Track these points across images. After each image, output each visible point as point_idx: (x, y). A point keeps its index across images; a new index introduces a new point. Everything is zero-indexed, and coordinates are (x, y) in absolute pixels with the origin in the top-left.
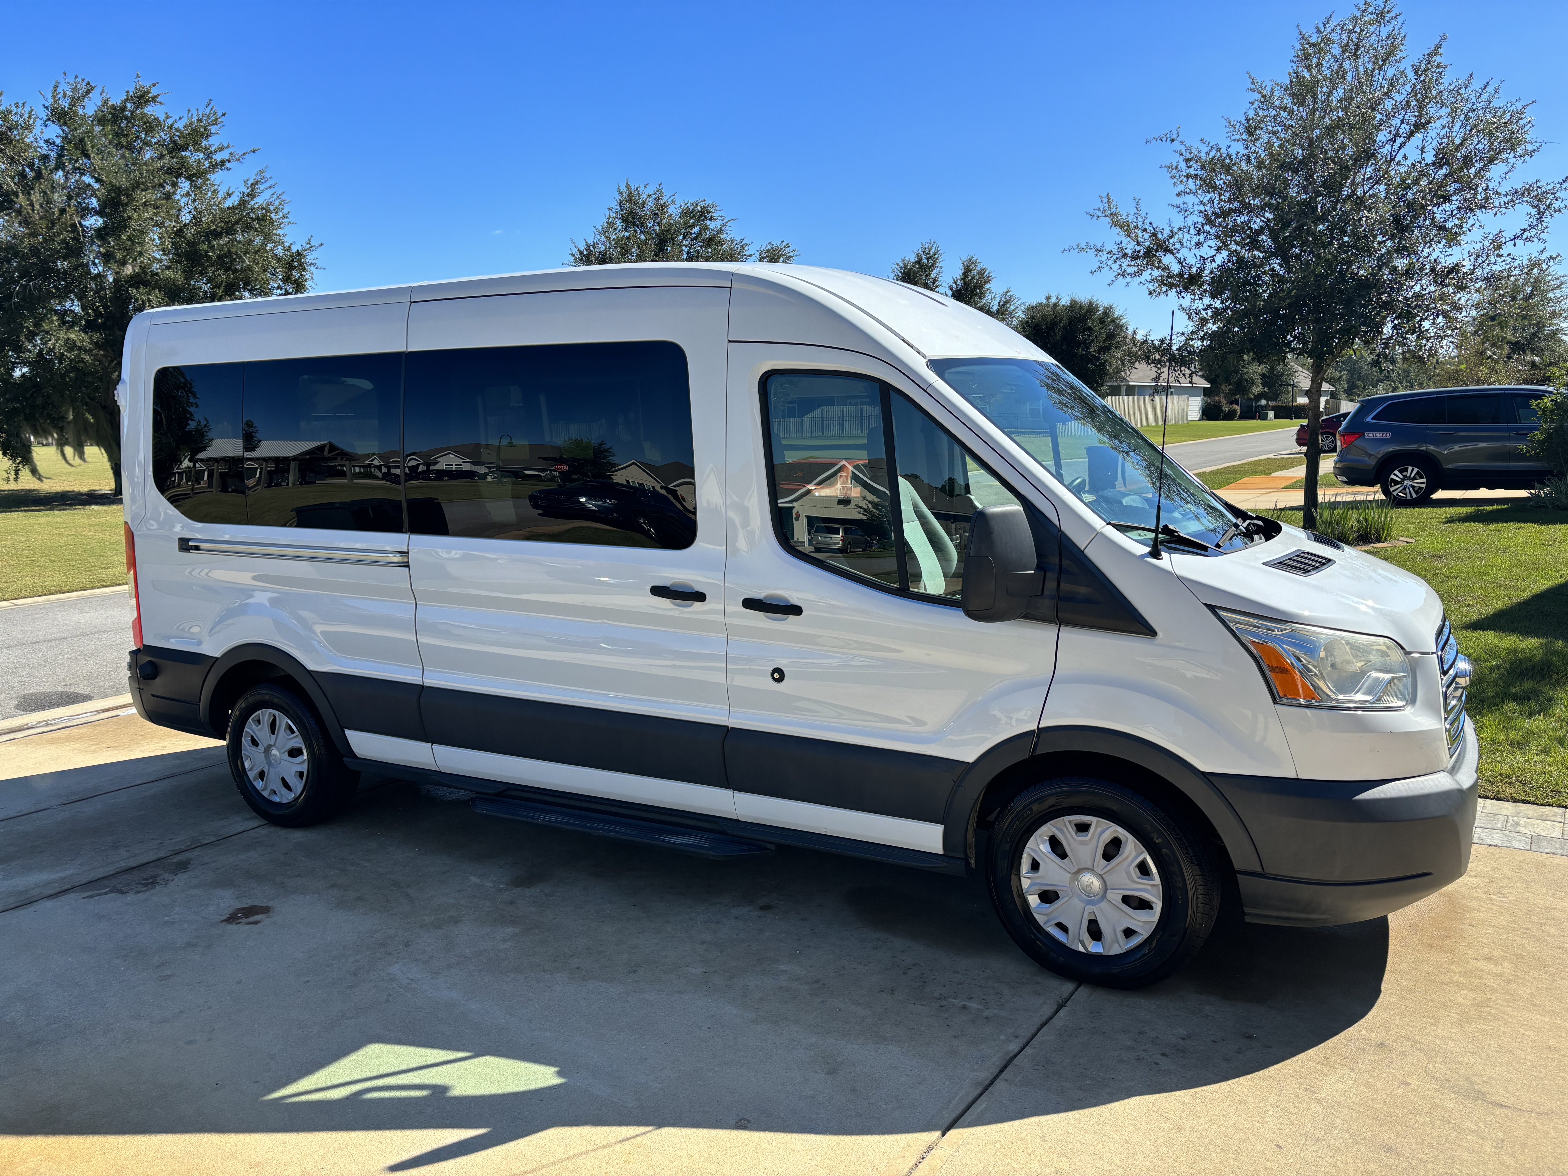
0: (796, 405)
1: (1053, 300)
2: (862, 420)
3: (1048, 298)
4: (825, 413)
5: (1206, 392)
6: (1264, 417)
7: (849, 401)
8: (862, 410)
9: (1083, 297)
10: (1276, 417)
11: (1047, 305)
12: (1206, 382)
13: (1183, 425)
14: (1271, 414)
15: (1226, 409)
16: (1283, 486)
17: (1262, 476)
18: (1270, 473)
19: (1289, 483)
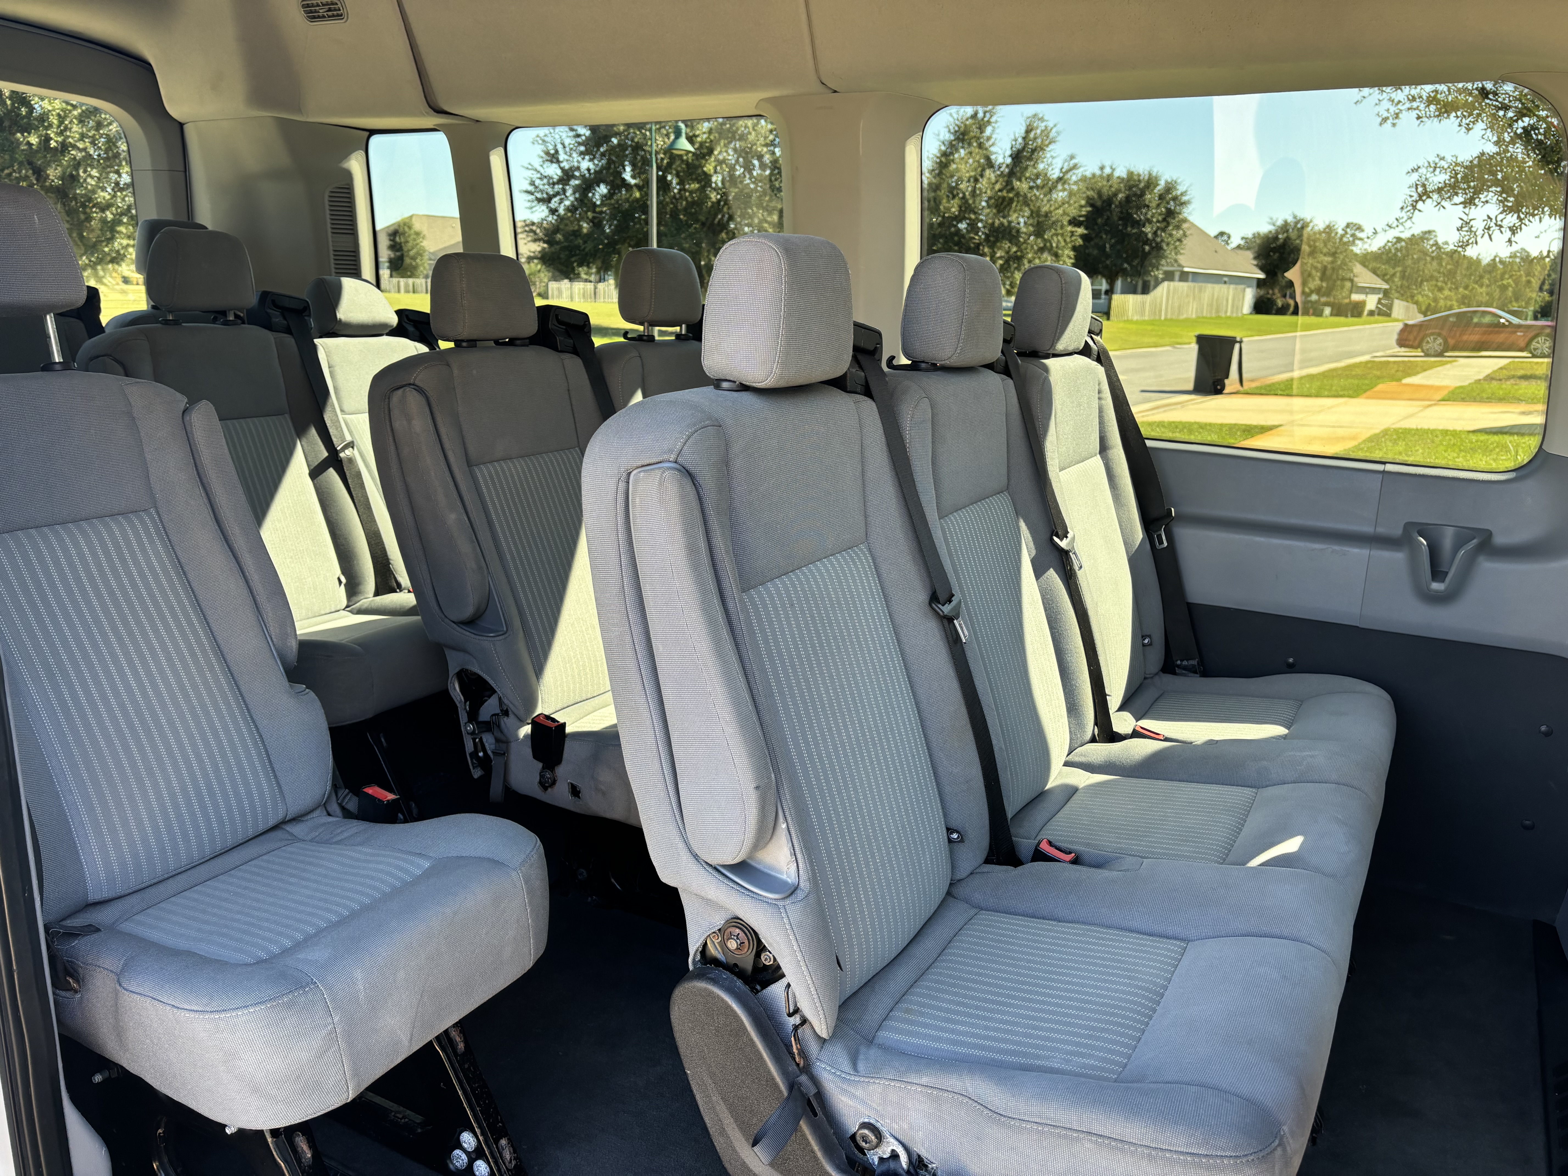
1: (1107, 171)
3: (1102, 168)
5: (1260, 283)
6: (1319, 313)
9: (1142, 168)
10: (1332, 315)
11: (1101, 176)
12: (1260, 272)
13: (1237, 318)
14: (1327, 311)
15: (1280, 303)
16: (1439, 398)
17: (1394, 383)
18: (1400, 380)
19: (1443, 394)
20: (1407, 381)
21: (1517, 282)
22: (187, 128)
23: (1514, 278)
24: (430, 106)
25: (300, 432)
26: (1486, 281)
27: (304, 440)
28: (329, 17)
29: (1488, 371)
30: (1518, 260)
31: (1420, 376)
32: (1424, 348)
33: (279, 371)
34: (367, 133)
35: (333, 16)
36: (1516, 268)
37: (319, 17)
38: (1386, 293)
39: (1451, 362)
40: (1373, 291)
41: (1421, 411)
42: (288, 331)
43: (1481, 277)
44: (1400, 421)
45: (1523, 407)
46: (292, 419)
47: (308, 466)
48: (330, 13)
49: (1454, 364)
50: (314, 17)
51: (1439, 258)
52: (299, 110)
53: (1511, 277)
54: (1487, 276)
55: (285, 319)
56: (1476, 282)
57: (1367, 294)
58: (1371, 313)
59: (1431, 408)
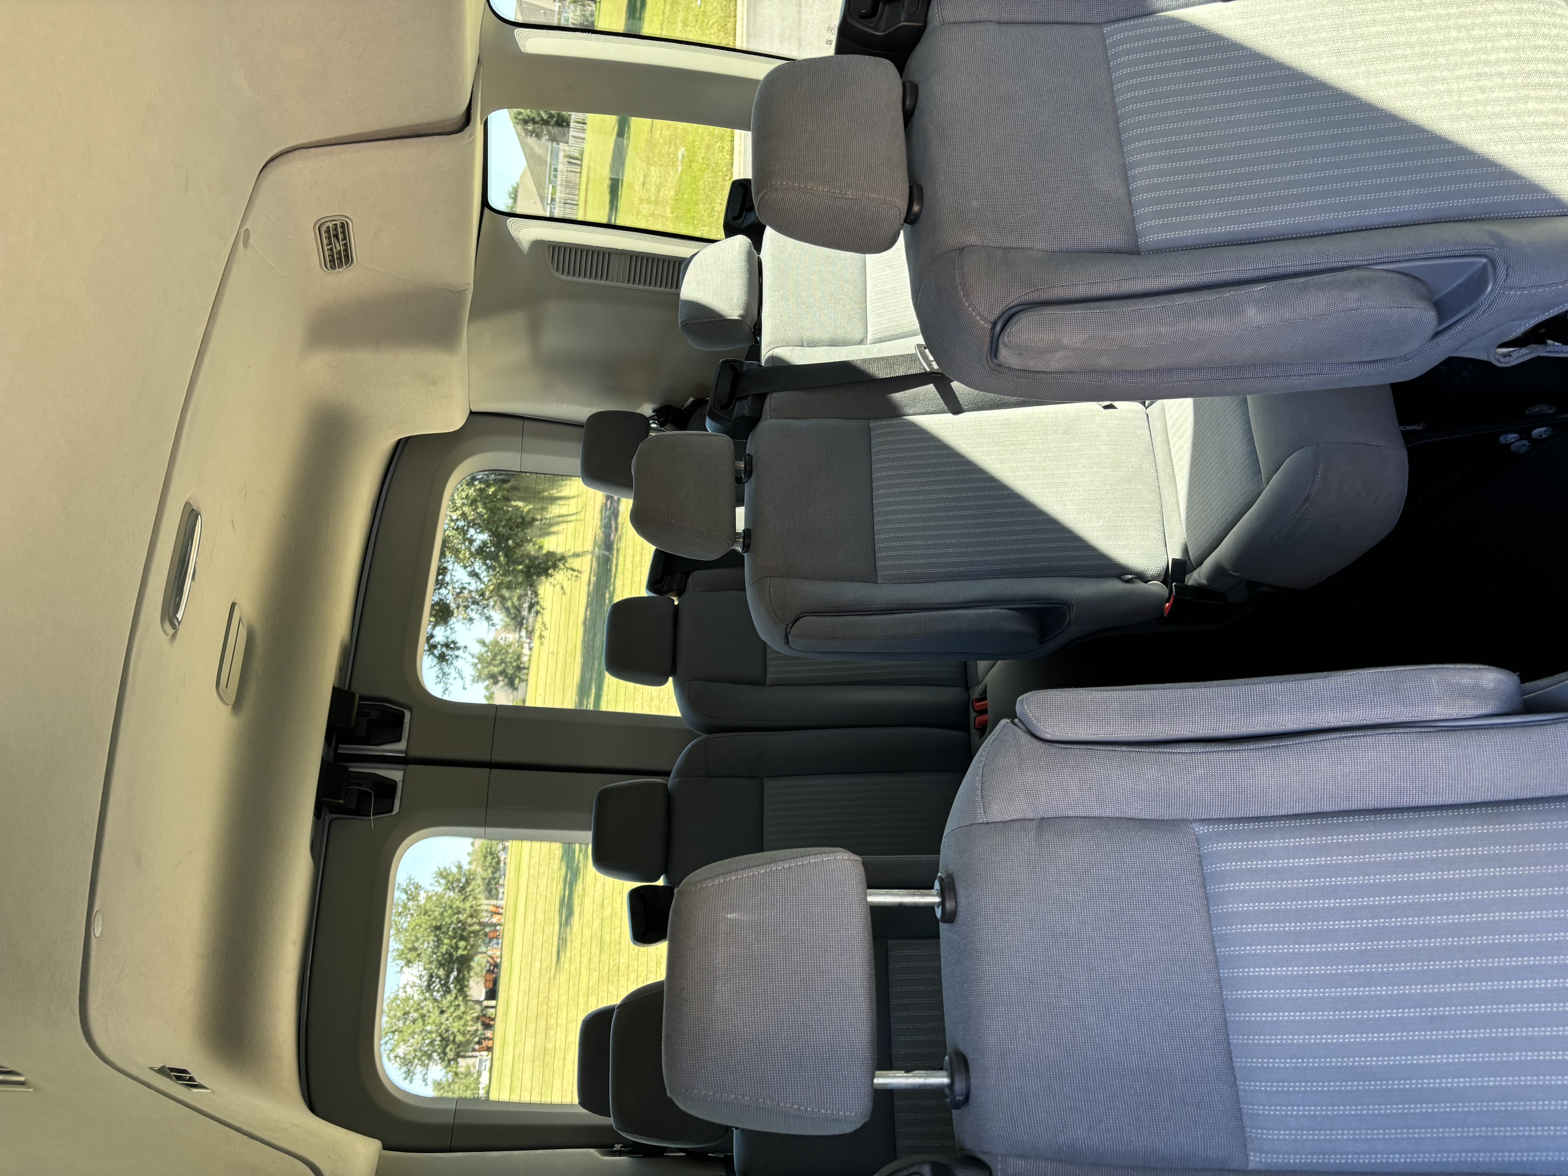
22: (476, 408)
24: (461, 130)
25: (895, 412)
27: (907, 410)
28: (345, 239)
33: (813, 421)
34: (486, 210)
35: (343, 232)
37: (346, 250)
42: (762, 397)
46: (876, 418)
47: (942, 412)
48: (341, 236)
50: (347, 256)
52: (459, 294)
55: (745, 397)
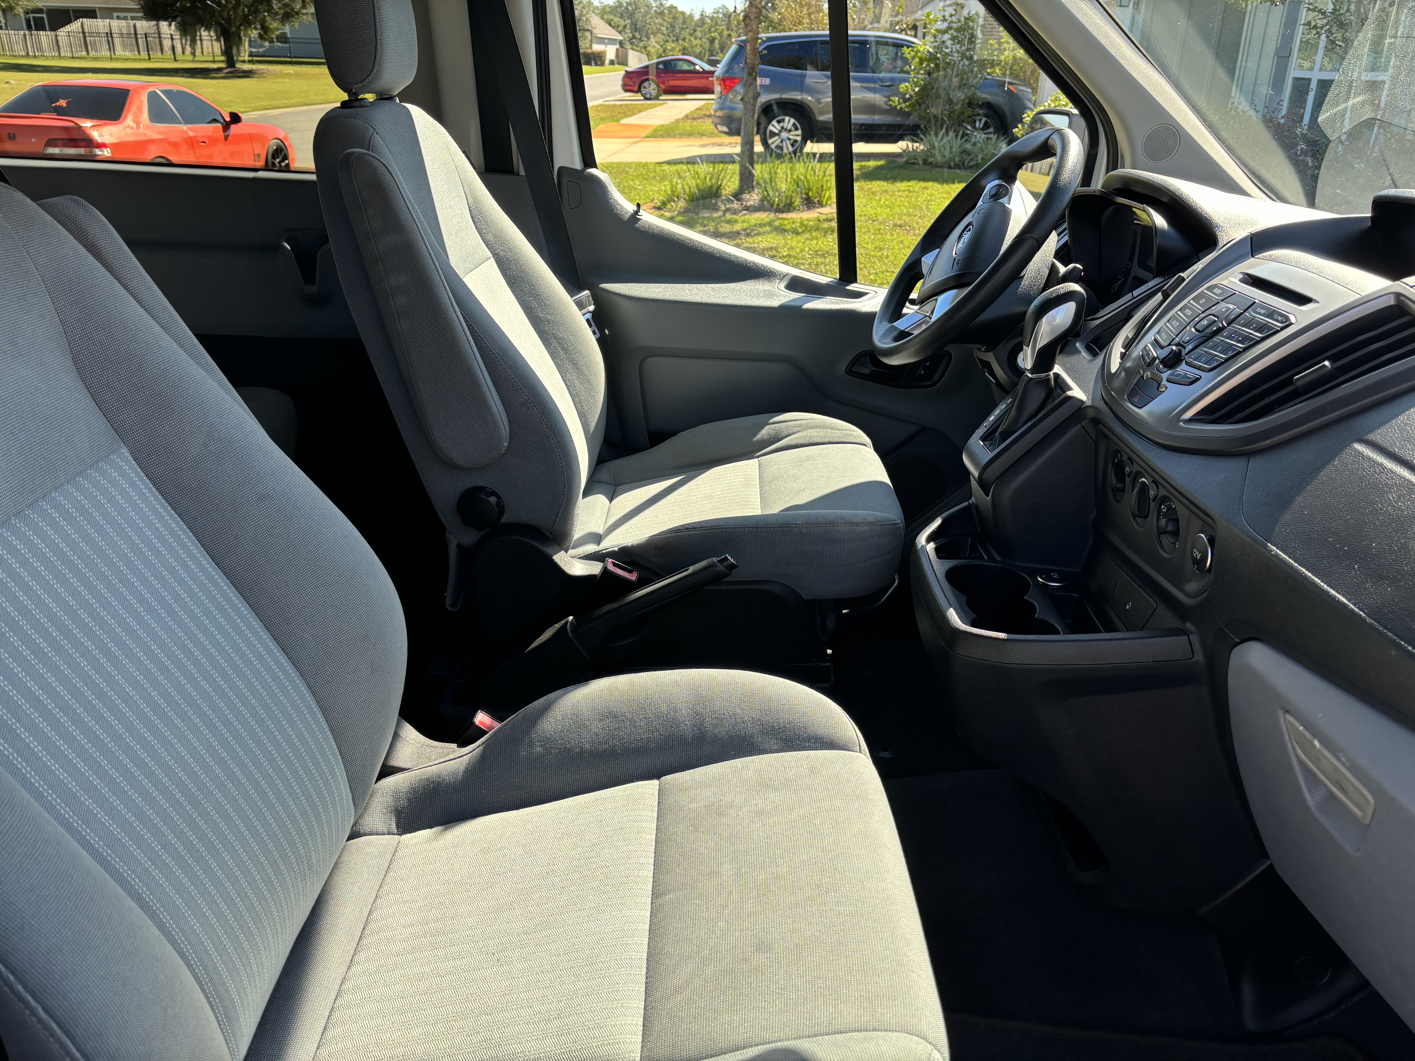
0: (44, 16)
2: (136, 38)
4: (85, 27)
7: (115, 14)
8: (135, 26)
16: (644, 134)
17: (614, 123)
18: (618, 121)
19: (648, 132)
20: (624, 121)
21: (721, 34)
23: (718, 31)
26: (699, 34)
29: (687, 112)
30: (721, 16)
31: (635, 117)
32: (643, 92)
36: (719, 22)
38: (621, 43)
39: (661, 105)
40: (612, 41)
41: (627, 147)
43: (695, 31)
44: (610, 156)
45: (705, 141)
49: (665, 106)
51: (662, 14)
53: (716, 31)
54: (699, 29)
56: (691, 35)
57: (606, 44)
58: (612, 63)
59: (636, 145)
